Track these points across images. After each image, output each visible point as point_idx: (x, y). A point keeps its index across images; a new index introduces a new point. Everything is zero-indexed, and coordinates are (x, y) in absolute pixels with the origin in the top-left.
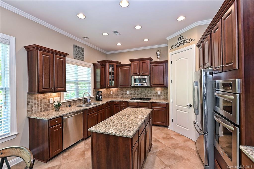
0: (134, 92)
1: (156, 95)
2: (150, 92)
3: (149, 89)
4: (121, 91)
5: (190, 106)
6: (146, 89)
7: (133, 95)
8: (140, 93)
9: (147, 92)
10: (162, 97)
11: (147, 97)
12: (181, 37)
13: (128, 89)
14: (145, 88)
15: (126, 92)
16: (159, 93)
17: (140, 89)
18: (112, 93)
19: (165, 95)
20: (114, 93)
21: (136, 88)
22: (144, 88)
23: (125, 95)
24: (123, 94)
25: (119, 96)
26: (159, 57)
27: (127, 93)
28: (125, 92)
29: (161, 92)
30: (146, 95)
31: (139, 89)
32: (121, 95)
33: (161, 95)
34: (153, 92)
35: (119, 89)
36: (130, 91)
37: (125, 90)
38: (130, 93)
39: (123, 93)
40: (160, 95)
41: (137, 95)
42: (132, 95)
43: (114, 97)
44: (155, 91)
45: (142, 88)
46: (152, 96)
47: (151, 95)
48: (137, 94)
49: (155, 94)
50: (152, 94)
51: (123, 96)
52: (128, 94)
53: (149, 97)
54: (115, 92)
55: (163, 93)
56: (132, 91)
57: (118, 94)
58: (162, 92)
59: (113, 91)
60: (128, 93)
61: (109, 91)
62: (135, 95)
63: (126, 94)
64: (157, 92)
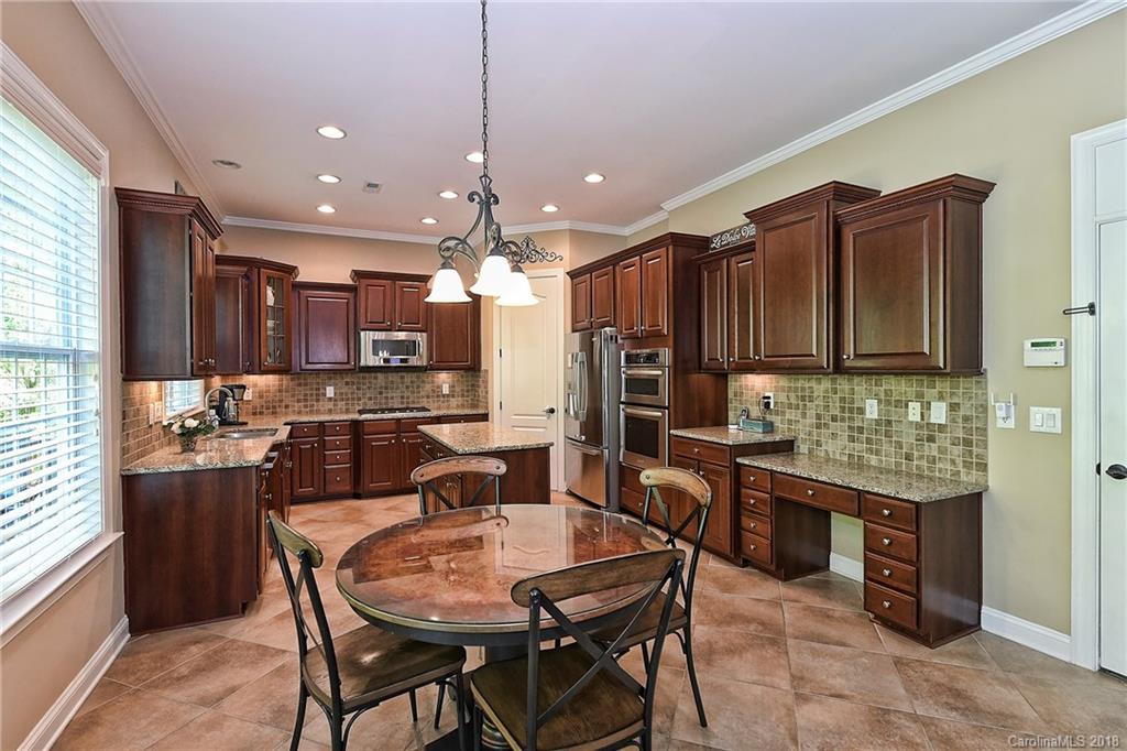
0: (358, 389)
1: (437, 393)
2: (418, 387)
4: (300, 385)
5: (552, 411)
6: (402, 377)
7: (353, 399)
8: (381, 393)
9: (407, 387)
10: (454, 402)
11: (408, 403)
12: (528, 242)
13: (330, 379)
14: (400, 374)
15: (322, 391)
16: (446, 390)
17: (380, 376)
18: (249, 396)
19: (463, 396)
20: (261, 397)
21: (367, 375)
22: (394, 374)
23: (318, 400)
24: (306, 400)
25: (287, 407)
27: (325, 395)
28: (318, 389)
29: (452, 387)
30: (402, 397)
31: (376, 378)
32: (299, 401)
33: (452, 395)
34: (428, 387)
35: (285, 377)
36: (341, 383)
37: (318, 383)
38: (341, 394)
39: (306, 395)
40: (448, 395)
41: (370, 399)
42: (348, 399)
43: (261, 413)
44: (433, 382)
45: (390, 375)
46: (425, 399)
47: (418, 397)
48: (368, 395)
49: (433, 391)
50: (422, 393)
51: (306, 406)
52: (330, 399)
53: (414, 402)
54: (268, 391)
55: (457, 389)
56: (347, 383)
57: (281, 401)
58: (453, 387)
59: (257, 390)
60: (330, 392)
62: (359, 399)
63: (320, 396)
64: (440, 387)
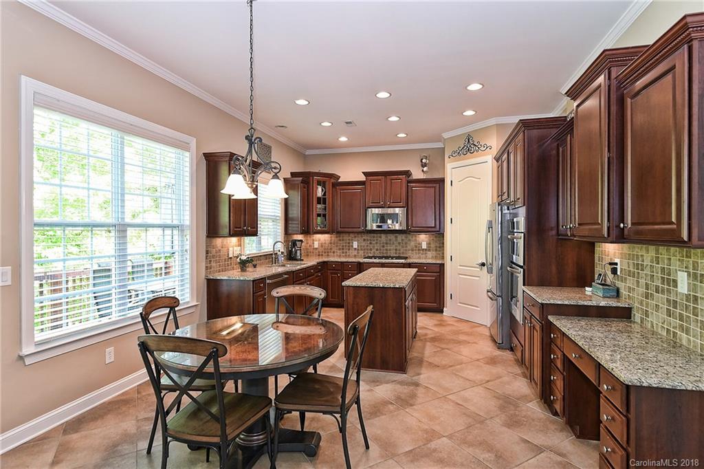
0: (371, 243)
1: (418, 248)
2: (406, 243)
3: (403, 236)
4: (340, 240)
5: (483, 265)
6: (396, 237)
7: (367, 250)
8: (383, 246)
9: (399, 243)
10: (430, 254)
11: (399, 253)
12: (469, 138)
13: (355, 237)
14: (395, 235)
15: (351, 244)
16: (424, 246)
18: (316, 246)
19: (436, 250)
20: (322, 246)
21: (375, 235)
22: (391, 235)
23: (349, 250)
24: (343, 249)
25: (334, 252)
26: (425, 169)
27: (352, 246)
28: (349, 243)
29: (428, 244)
30: (396, 250)
31: (380, 237)
32: (340, 249)
33: (428, 249)
34: (413, 244)
35: (334, 236)
36: (361, 240)
37: (349, 240)
38: (361, 246)
39: (343, 246)
40: (426, 250)
41: (377, 250)
42: (365, 250)
43: (322, 255)
44: (416, 240)
45: (388, 235)
46: (410, 252)
47: (406, 250)
48: (376, 248)
49: (416, 246)
50: (409, 247)
51: (343, 253)
52: (355, 249)
53: (403, 253)
54: (325, 243)
55: (433, 246)
56: (364, 240)
57: (331, 249)
58: (430, 244)
59: (320, 242)
60: (355, 245)
61: (310, 242)
62: (371, 250)
63: (350, 247)
64: (420, 244)
